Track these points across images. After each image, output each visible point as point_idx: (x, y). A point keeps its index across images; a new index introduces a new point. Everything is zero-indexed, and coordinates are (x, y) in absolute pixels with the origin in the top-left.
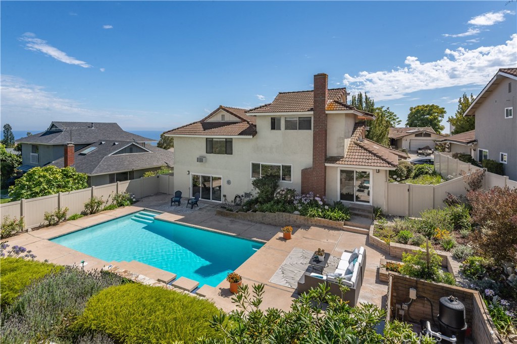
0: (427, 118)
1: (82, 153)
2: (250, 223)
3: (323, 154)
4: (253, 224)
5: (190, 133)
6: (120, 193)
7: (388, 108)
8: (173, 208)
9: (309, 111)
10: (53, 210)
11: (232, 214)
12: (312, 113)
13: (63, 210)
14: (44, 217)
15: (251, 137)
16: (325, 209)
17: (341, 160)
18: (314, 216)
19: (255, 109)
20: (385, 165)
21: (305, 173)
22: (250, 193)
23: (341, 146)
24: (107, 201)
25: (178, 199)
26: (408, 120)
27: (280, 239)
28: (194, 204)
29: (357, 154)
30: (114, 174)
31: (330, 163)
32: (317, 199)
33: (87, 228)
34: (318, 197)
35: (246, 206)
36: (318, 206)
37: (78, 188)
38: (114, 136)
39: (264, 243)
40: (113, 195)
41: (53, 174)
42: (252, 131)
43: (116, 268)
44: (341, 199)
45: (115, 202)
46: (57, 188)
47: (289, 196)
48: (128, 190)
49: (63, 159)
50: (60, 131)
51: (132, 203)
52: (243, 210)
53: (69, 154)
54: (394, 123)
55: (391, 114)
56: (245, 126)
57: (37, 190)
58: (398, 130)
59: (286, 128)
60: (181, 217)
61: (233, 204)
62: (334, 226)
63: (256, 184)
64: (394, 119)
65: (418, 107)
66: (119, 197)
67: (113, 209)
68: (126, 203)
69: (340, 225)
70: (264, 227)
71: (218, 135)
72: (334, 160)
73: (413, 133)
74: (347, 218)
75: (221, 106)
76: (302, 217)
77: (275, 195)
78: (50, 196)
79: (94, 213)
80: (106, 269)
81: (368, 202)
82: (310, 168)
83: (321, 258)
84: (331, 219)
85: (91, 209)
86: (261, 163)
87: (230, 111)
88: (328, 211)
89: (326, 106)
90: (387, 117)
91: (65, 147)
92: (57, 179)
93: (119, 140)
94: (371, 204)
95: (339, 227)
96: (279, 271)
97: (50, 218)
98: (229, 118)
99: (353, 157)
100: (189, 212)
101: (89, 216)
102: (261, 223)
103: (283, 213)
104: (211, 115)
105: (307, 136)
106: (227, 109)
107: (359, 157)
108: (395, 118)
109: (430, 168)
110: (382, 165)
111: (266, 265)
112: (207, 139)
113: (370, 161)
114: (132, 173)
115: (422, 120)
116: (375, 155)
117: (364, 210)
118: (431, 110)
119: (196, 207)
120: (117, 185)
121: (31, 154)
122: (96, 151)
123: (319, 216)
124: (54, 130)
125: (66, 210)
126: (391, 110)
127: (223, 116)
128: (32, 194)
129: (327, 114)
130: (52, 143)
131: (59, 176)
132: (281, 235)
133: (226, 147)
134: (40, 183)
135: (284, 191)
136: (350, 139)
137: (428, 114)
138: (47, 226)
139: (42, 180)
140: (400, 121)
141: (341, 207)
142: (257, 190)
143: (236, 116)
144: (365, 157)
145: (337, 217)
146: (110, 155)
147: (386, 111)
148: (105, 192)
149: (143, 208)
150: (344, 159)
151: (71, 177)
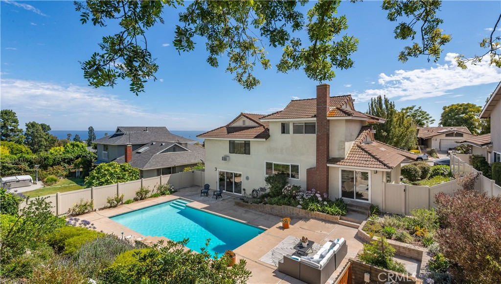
0: (462, 118)
1: (139, 151)
2: (260, 213)
3: (326, 156)
4: (263, 214)
5: (216, 136)
6: (162, 184)
7: (420, 108)
8: (202, 198)
9: (312, 117)
10: (113, 196)
11: (247, 205)
12: (315, 119)
13: (120, 196)
14: (107, 201)
15: (265, 140)
16: (324, 204)
17: (342, 161)
18: (313, 210)
19: (268, 116)
20: (381, 166)
21: (309, 171)
22: (264, 188)
23: (342, 149)
24: (153, 191)
25: (206, 191)
26: (441, 119)
27: (280, 228)
28: (218, 195)
29: (357, 156)
30: (160, 169)
31: (331, 164)
32: (317, 195)
33: (136, 210)
34: (319, 194)
35: (260, 199)
36: (318, 202)
37: (132, 180)
38: (163, 137)
39: (265, 230)
40: (157, 186)
41: (114, 168)
42: (265, 135)
43: (145, 240)
44: (343, 196)
45: (159, 192)
46: (118, 179)
47: (294, 192)
48: (169, 183)
49: (124, 156)
50: (122, 134)
51: (172, 193)
52: (256, 203)
53: (128, 152)
54: (427, 122)
55: (423, 113)
56: (261, 130)
57: (103, 180)
58: (428, 130)
59: (294, 133)
60: (206, 206)
61: (251, 197)
62: (331, 220)
63: (268, 180)
64: (426, 119)
65: (452, 105)
66: (162, 187)
67: (157, 197)
68: (167, 193)
69: (336, 219)
70: (272, 217)
71: (239, 138)
72: (335, 161)
73: (443, 133)
74: (343, 213)
75: (242, 113)
76: (304, 210)
77: (283, 191)
78: (112, 185)
79: (143, 199)
80: (139, 239)
81: (367, 200)
82: (314, 168)
83: (305, 245)
84: (328, 213)
85: (141, 196)
86: (273, 162)
87: (249, 117)
88: (327, 206)
89: (328, 113)
90: (419, 116)
91: (125, 146)
92: (117, 172)
93: (167, 141)
94: (369, 202)
95: (335, 221)
96: (270, 253)
97: (111, 201)
98: (249, 123)
99: (354, 158)
100: (214, 201)
101: (139, 201)
102: (270, 214)
103: (288, 207)
104: (234, 120)
105: (311, 139)
106: (247, 115)
107: (359, 159)
108: (428, 117)
109: (446, 169)
110: (378, 166)
111: (261, 247)
112: (230, 141)
113: (368, 163)
114: (174, 168)
115: (456, 119)
116: (373, 157)
117: (361, 207)
118: (467, 109)
119: (220, 198)
120: (161, 178)
121: (103, 152)
122: (148, 150)
123: (318, 210)
124: (119, 133)
125: (122, 196)
126: (423, 109)
127: (244, 121)
128: (100, 183)
129: (329, 120)
130: (117, 143)
131: (118, 170)
132: (281, 224)
133: (245, 148)
134: (105, 175)
135: (290, 187)
136: (354, 142)
137: (463, 113)
138: (109, 207)
139: (106, 172)
140: (434, 120)
141: (339, 203)
142: (269, 186)
143: (254, 121)
144: (364, 159)
145: (333, 212)
146: (158, 153)
147: (418, 110)
148: (152, 183)
149: (179, 197)
150: (344, 161)
151: (128, 171)
